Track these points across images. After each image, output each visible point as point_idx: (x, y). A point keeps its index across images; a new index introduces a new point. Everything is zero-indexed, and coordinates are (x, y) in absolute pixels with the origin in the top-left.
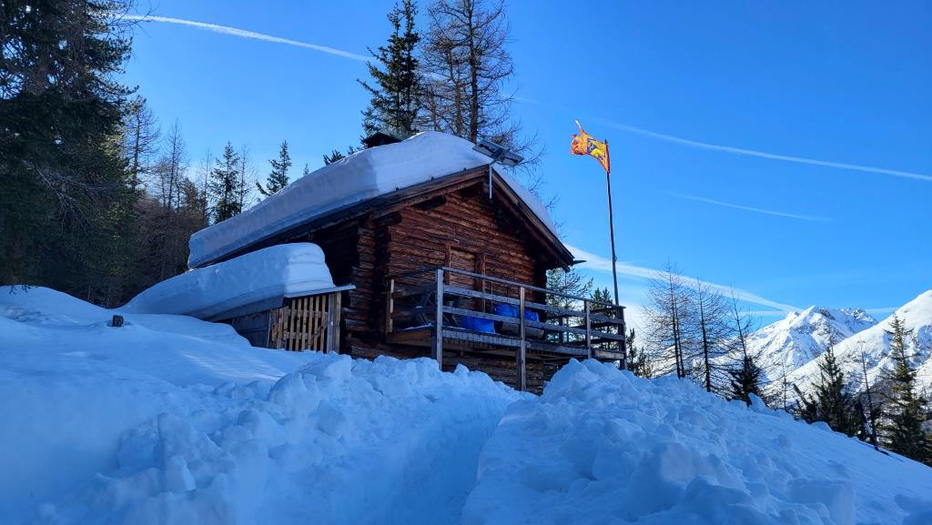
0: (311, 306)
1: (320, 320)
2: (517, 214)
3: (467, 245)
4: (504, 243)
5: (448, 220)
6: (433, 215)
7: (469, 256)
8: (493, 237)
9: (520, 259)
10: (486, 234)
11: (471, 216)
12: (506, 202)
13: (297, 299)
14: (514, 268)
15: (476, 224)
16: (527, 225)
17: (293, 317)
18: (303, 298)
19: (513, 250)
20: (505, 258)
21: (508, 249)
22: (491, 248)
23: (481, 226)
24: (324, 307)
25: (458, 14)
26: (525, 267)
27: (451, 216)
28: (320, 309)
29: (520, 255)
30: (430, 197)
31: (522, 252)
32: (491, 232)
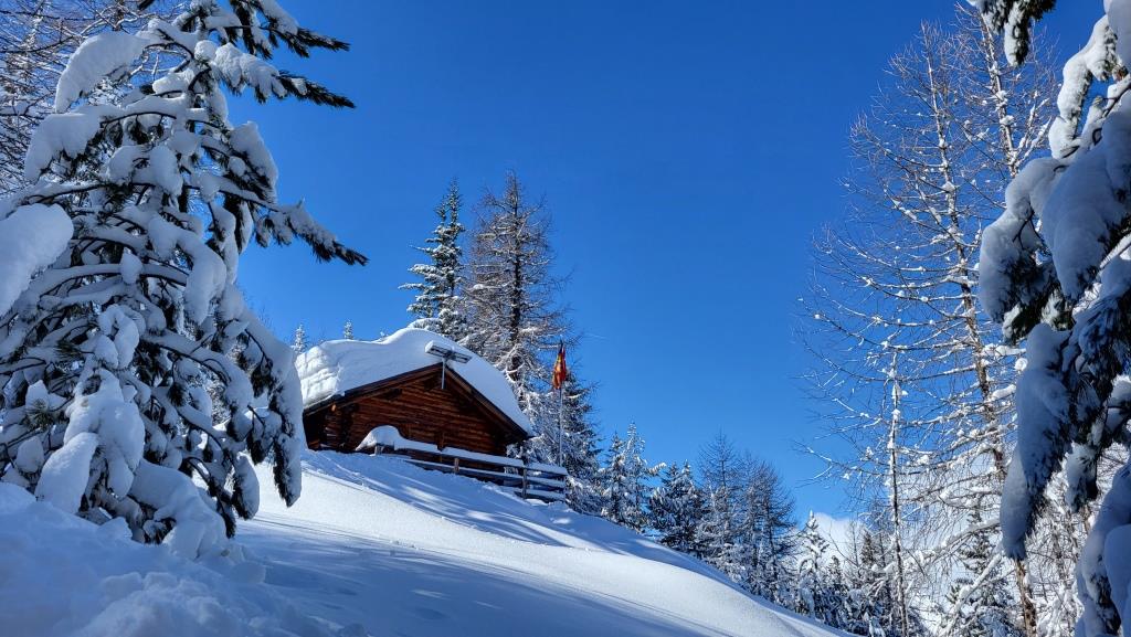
2: (471, 400)
3: (426, 426)
4: (464, 423)
5: (410, 406)
6: (396, 403)
7: (430, 435)
8: (453, 418)
9: (479, 435)
10: (446, 416)
11: (433, 403)
12: (460, 392)
14: (472, 443)
15: (437, 409)
16: (481, 409)
19: (472, 428)
20: (464, 435)
21: (468, 428)
22: (451, 427)
23: (443, 410)
26: (484, 443)
27: (413, 404)
29: (480, 433)
30: (387, 391)
31: (483, 431)
32: (452, 414)
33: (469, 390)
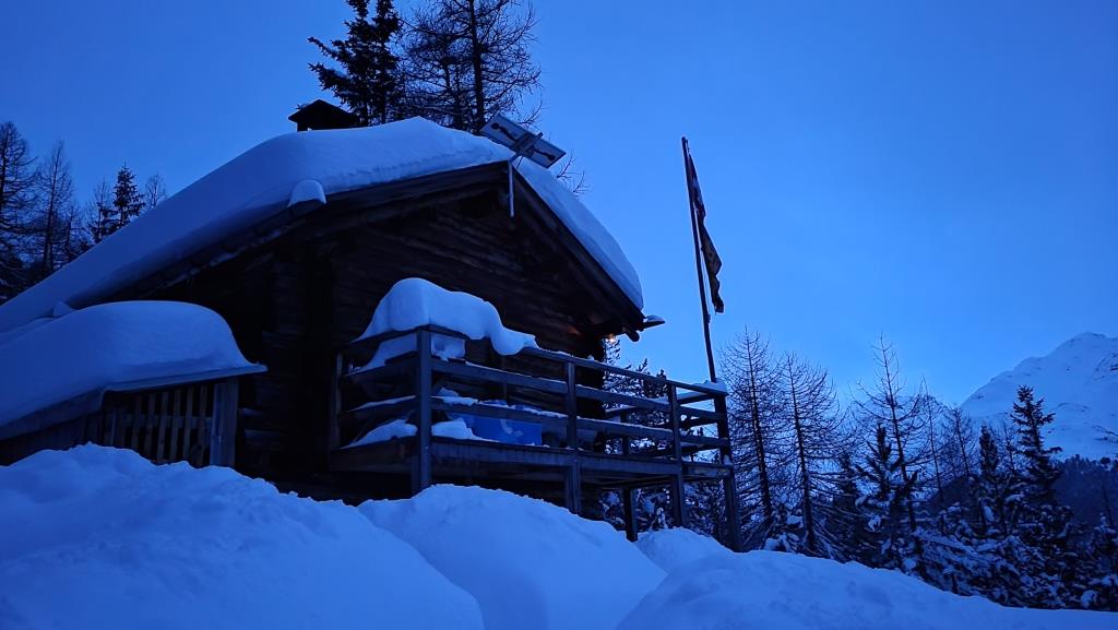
0: (177, 408)
1: (194, 433)
2: (554, 246)
4: (534, 294)
11: (478, 249)
17: (135, 430)
23: (497, 266)
24: (203, 408)
26: (569, 334)
28: (196, 413)
31: (563, 310)
33: (552, 224)
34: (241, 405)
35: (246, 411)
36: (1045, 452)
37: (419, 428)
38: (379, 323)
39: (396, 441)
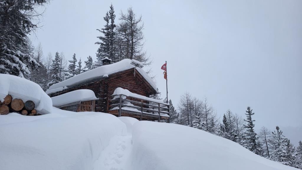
0: (87, 104)
1: (90, 107)
2: (141, 80)
6: (119, 80)
11: (129, 81)
13: (84, 102)
15: (131, 83)
17: (83, 106)
18: (85, 102)
19: (141, 90)
24: (91, 104)
25: (128, 20)
27: (124, 81)
28: (90, 104)
29: (143, 91)
30: (118, 76)
33: (141, 77)
34: (95, 104)
35: (97, 105)
36: (251, 121)
37: (120, 108)
38: (114, 94)
39: (116, 110)
